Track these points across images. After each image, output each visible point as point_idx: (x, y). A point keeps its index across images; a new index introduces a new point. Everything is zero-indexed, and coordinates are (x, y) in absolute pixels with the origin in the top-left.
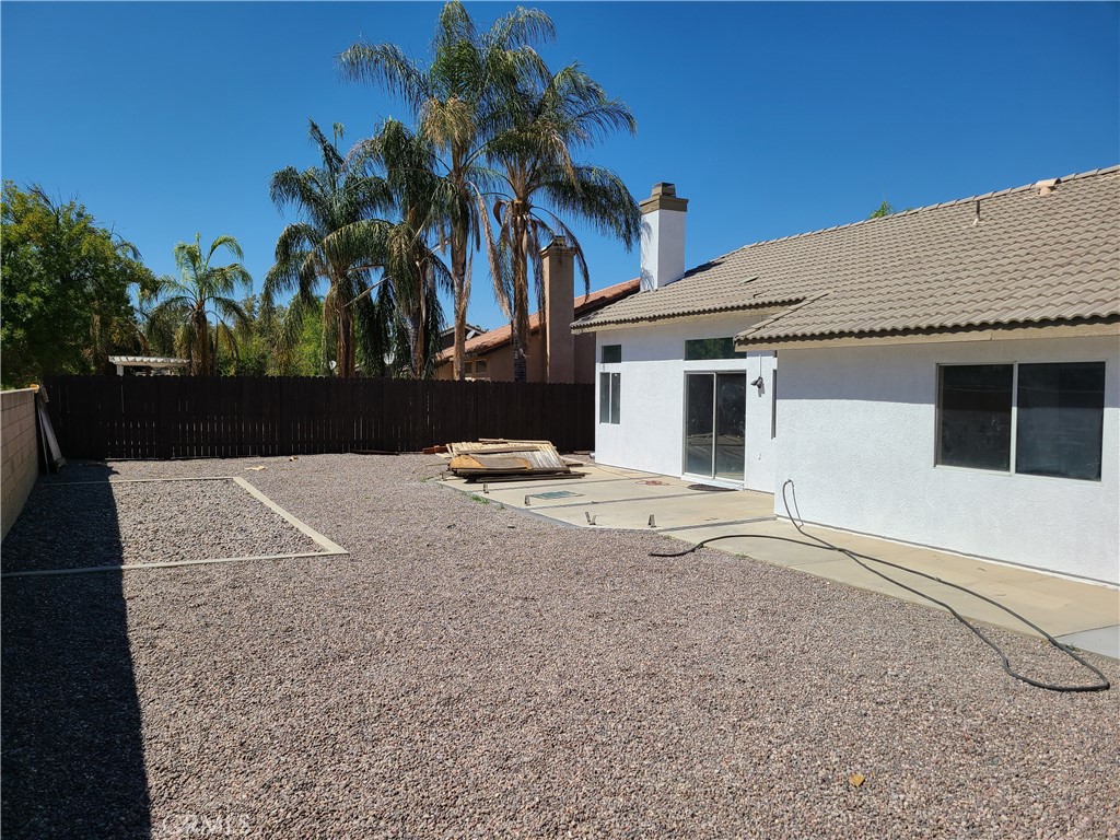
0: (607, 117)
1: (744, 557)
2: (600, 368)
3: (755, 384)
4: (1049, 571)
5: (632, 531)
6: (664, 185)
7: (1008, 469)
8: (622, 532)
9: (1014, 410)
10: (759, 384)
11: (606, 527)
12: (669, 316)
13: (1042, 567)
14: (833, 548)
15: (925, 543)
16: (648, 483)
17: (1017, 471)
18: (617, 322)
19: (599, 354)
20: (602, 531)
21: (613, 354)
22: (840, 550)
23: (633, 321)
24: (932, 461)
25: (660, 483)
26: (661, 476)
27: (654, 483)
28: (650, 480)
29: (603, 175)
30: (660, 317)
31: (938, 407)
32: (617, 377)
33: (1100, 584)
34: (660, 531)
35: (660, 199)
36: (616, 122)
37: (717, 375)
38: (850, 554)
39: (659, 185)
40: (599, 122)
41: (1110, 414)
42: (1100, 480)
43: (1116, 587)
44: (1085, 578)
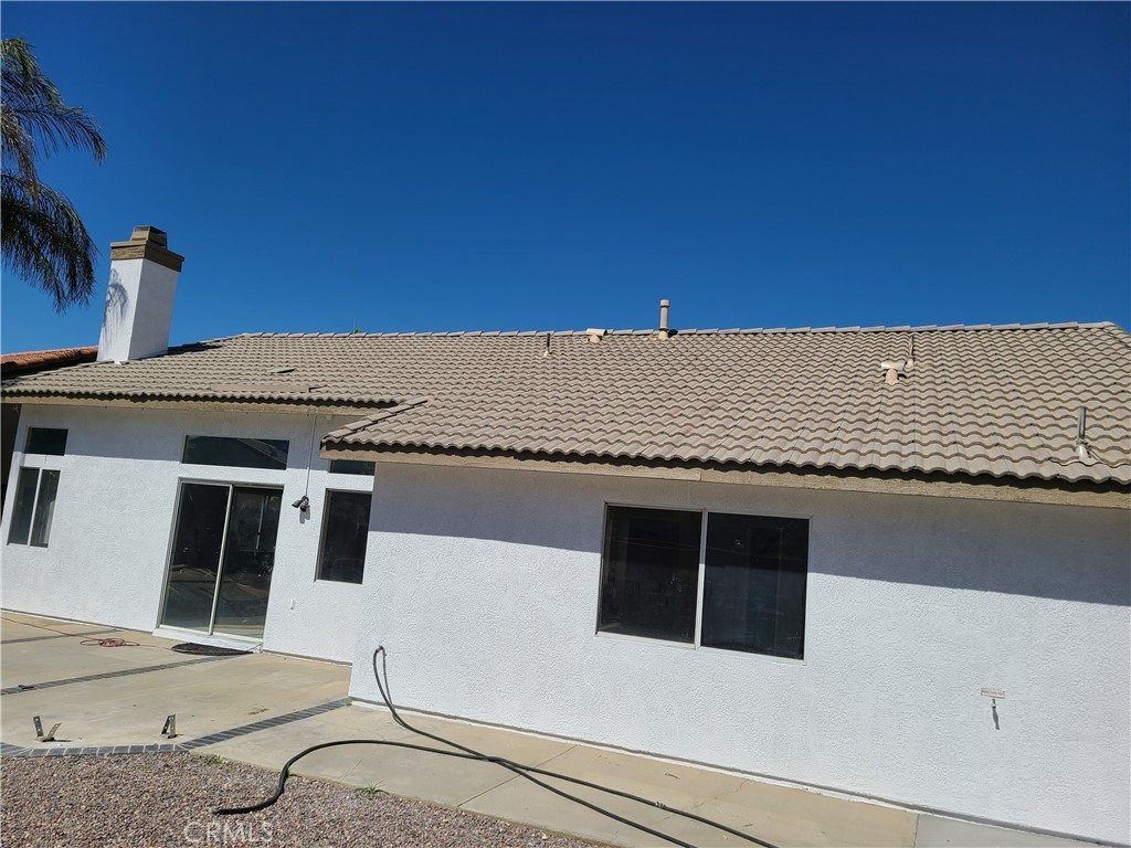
0: (61, 126)
1: (372, 792)
2: (21, 460)
3: (296, 505)
4: (739, 771)
5: (137, 750)
6: (153, 230)
7: (691, 639)
8: (120, 754)
9: (702, 567)
10: (303, 506)
11: (79, 744)
12: (170, 398)
13: (732, 766)
14: (479, 757)
15: (579, 737)
16: (102, 643)
17: (703, 644)
18: (71, 395)
19: (21, 438)
20: (76, 756)
21: (52, 441)
22: (492, 760)
23: (103, 397)
24: (594, 627)
25: (122, 644)
26: (116, 629)
27: (112, 643)
28: (104, 637)
29: (49, 195)
30: (153, 397)
31: (604, 557)
32: (52, 478)
33: (800, 786)
34: (190, 745)
35: (146, 246)
36: (74, 137)
37: (234, 488)
38: (514, 767)
39: (145, 229)
40: (46, 128)
41: (814, 580)
42: (802, 658)
43: (819, 790)
44: (784, 780)
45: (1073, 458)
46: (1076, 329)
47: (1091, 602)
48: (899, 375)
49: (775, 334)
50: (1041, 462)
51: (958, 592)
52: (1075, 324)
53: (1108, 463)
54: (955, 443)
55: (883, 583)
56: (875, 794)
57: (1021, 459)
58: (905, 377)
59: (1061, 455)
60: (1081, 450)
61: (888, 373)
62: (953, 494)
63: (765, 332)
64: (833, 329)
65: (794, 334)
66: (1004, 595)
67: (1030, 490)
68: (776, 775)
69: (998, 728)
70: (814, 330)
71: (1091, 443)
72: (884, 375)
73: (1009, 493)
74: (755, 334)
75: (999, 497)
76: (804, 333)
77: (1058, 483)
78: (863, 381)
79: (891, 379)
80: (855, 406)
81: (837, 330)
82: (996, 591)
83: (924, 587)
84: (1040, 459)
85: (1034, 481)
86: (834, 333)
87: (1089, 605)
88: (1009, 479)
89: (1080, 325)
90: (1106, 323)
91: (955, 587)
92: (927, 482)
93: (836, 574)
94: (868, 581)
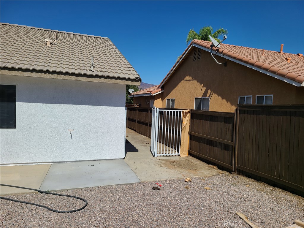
33: (16, 165)
41: (18, 104)
42: (15, 128)
43: (22, 165)
44: (11, 164)
45: (90, 69)
46: (100, 38)
47: (94, 105)
48: (51, 44)
49: (13, 26)
50: (82, 70)
51: (62, 105)
52: (100, 37)
53: (97, 71)
54: (61, 64)
55: (41, 104)
56: (39, 162)
57: (77, 69)
58: (53, 44)
59: (87, 69)
60: (92, 67)
61: (47, 43)
62: (59, 78)
63: (10, 24)
64: (34, 27)
65: (21, 27)
66: (74, 105)
67: (79, 77)
68: (8, 163)
69: (72, 139)
70: (28, 27)
71: (95, 66)
72: (46, 43)
73: (73, 78)
74: (6, 25)
75: (71, 79)
76: (24, 27)
77: (85, 75)
78: (39, 44)
79: (48, 44)
80: (35, 51)
81: (36, 28)
82: (72, 104)
83: (53, 104)
84: (82, 69)
85: (79, 75)
86: (35, 29)
87: (93, 106)
88: (73, 74)
89: (101, 37)
90: (107, 38)
91: (61, 104)
92: (51, 74)
93: (26, 102)
94: (36, 104)
